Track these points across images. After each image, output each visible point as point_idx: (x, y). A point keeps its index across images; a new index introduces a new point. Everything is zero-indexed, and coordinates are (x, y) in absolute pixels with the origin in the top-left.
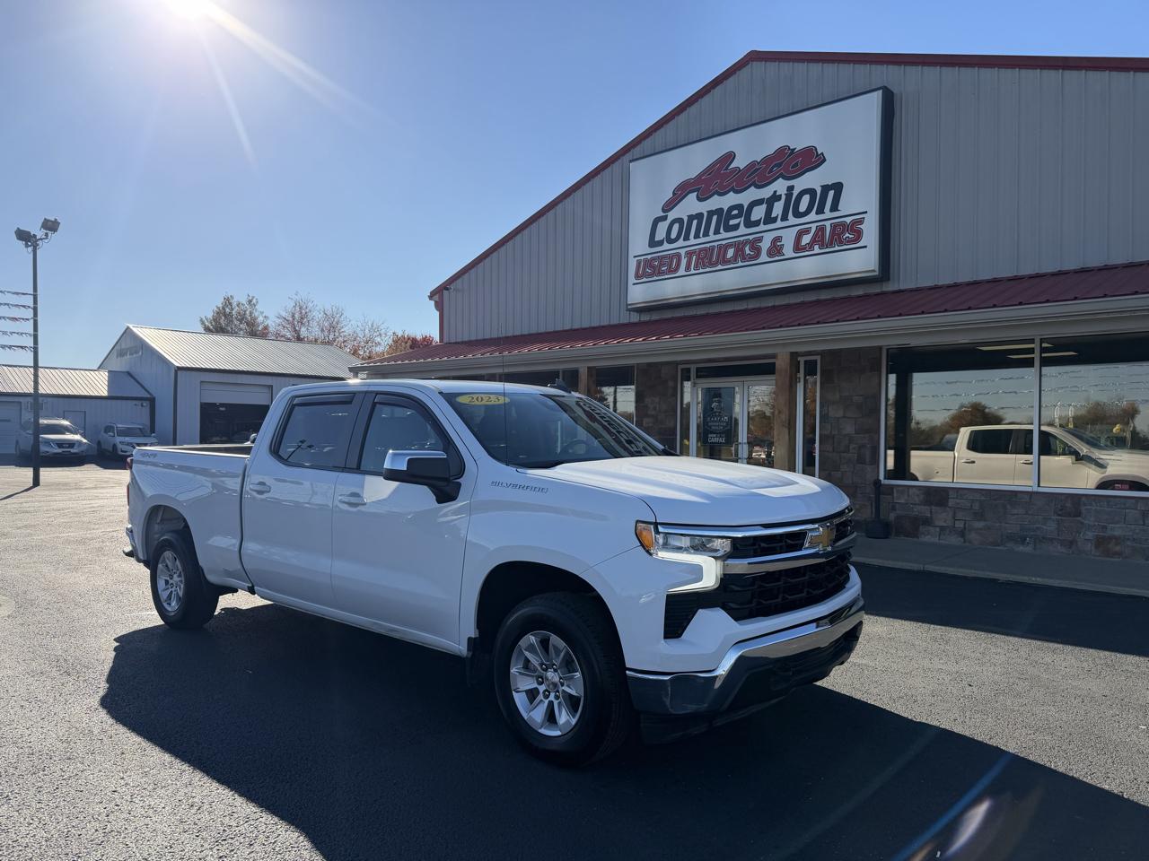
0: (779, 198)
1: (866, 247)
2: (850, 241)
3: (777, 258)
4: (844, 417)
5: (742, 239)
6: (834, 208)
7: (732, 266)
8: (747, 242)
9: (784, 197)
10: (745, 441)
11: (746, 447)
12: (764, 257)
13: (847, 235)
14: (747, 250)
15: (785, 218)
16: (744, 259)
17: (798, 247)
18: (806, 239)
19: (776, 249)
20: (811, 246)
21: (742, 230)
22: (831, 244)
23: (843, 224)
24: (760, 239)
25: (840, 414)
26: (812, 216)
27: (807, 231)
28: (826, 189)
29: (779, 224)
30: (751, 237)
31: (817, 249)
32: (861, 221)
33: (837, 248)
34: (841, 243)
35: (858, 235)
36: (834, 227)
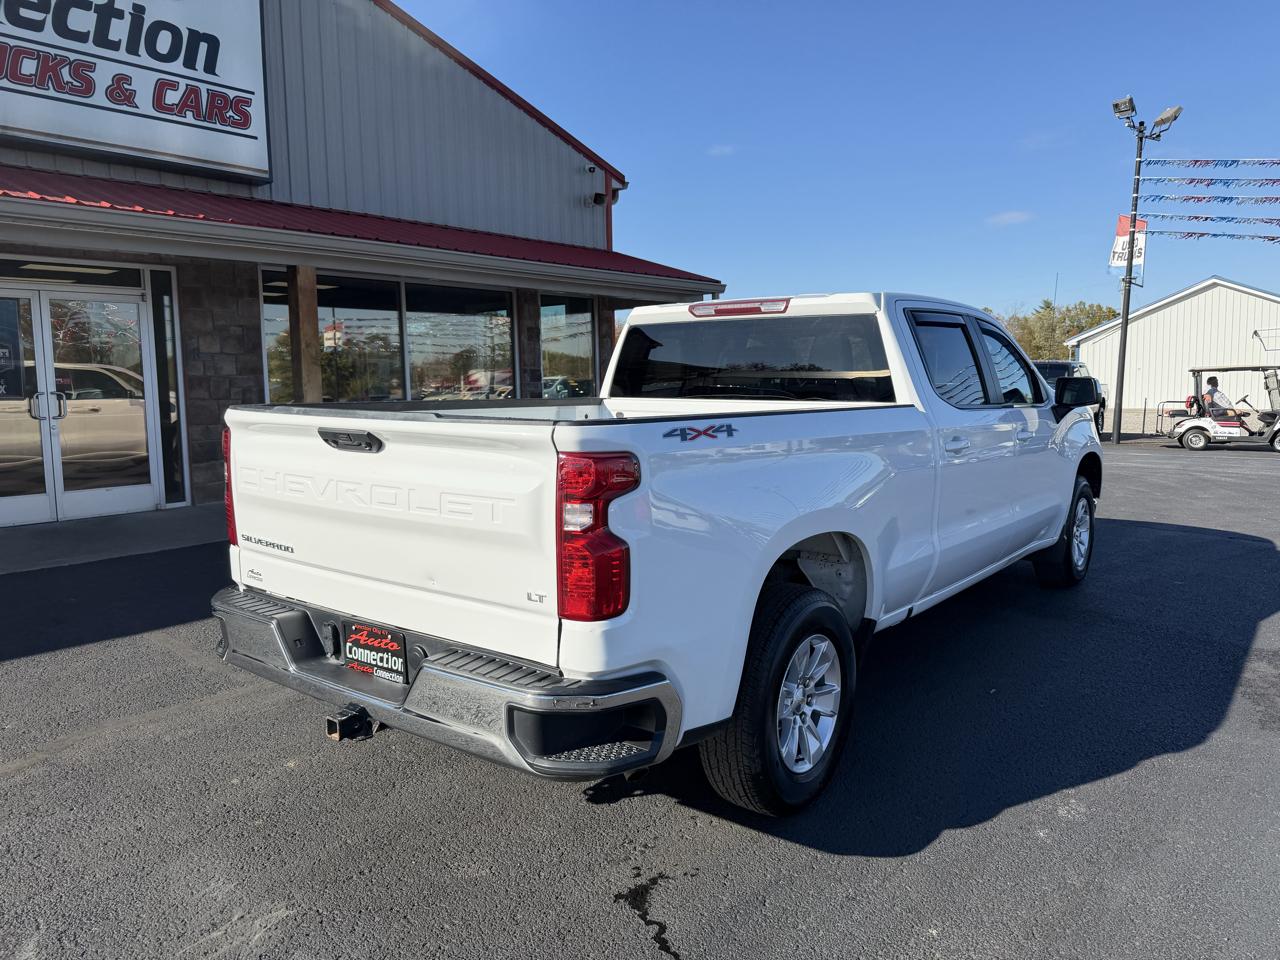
0: (120, 15)
1: (256, 138)
2: (235, 124)
3: (124, 108)
4: (222, 353)
5: (53, 51)
6: (210, 67)
7: (33, 90)
8: (64, 61)
9: (128, 18)
10: (53, 388)
11: (53, 399)
12: (99, 98)
13: (231, 113)
14: (65, 73)
15: (133, 49)
16: (60, 86)
17: (159, 102)
18: (172, 97)
19: (121, 92)
20: (181, 108)
21: (49, 35)
22: (209, 117)
23: (225, 97)
24: (92, 67)
25: (216, 348)
26: (177, 66)
27: (174, 86)
28: (196, 37)
29: (122, 54)
30: (72, 56)
31: (190, 118)
32: (248, 102)
33: (218, 126)
34: (223, 121)
35: (245, 121)
36: (212, 95)
